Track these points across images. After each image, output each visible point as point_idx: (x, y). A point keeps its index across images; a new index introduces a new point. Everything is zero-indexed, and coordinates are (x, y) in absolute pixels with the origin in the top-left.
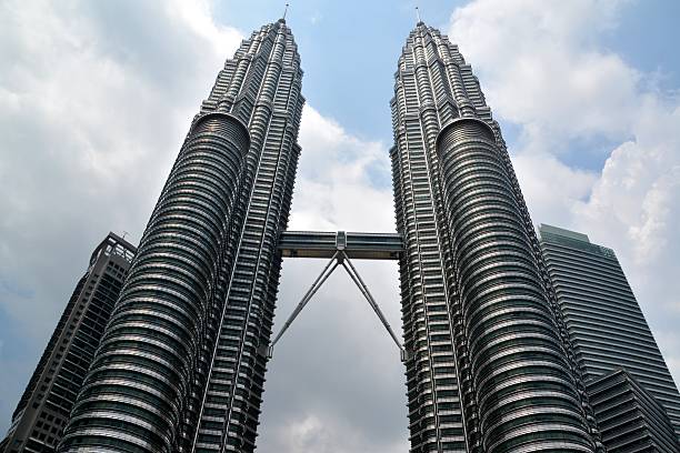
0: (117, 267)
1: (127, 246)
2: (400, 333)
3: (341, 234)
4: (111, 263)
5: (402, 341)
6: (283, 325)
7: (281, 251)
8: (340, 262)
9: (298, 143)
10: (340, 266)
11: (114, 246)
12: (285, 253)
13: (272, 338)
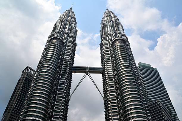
0: (29, 75)
1: (32, 70)
2: (102, 93)
3: (87, 67)
4: (28, 74)
5: (103, 95)
6: (73, 91)
7: (72, 72)
8: (87, 74)
9: (76, 42)
10: (87, 75)
11: (28, 69)
12: (73, 72)
13: (70, 95)
